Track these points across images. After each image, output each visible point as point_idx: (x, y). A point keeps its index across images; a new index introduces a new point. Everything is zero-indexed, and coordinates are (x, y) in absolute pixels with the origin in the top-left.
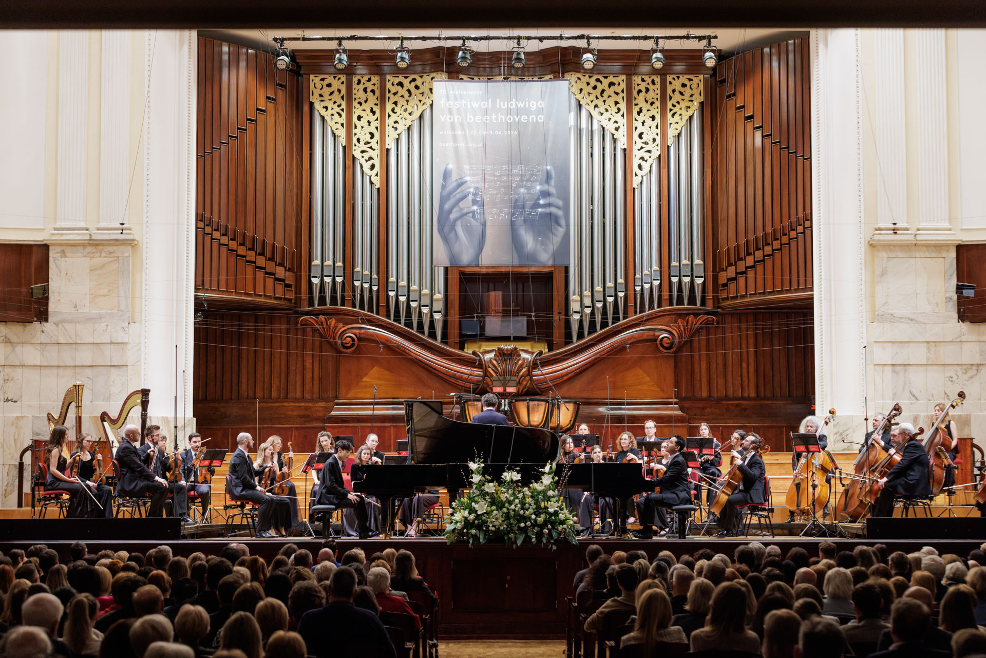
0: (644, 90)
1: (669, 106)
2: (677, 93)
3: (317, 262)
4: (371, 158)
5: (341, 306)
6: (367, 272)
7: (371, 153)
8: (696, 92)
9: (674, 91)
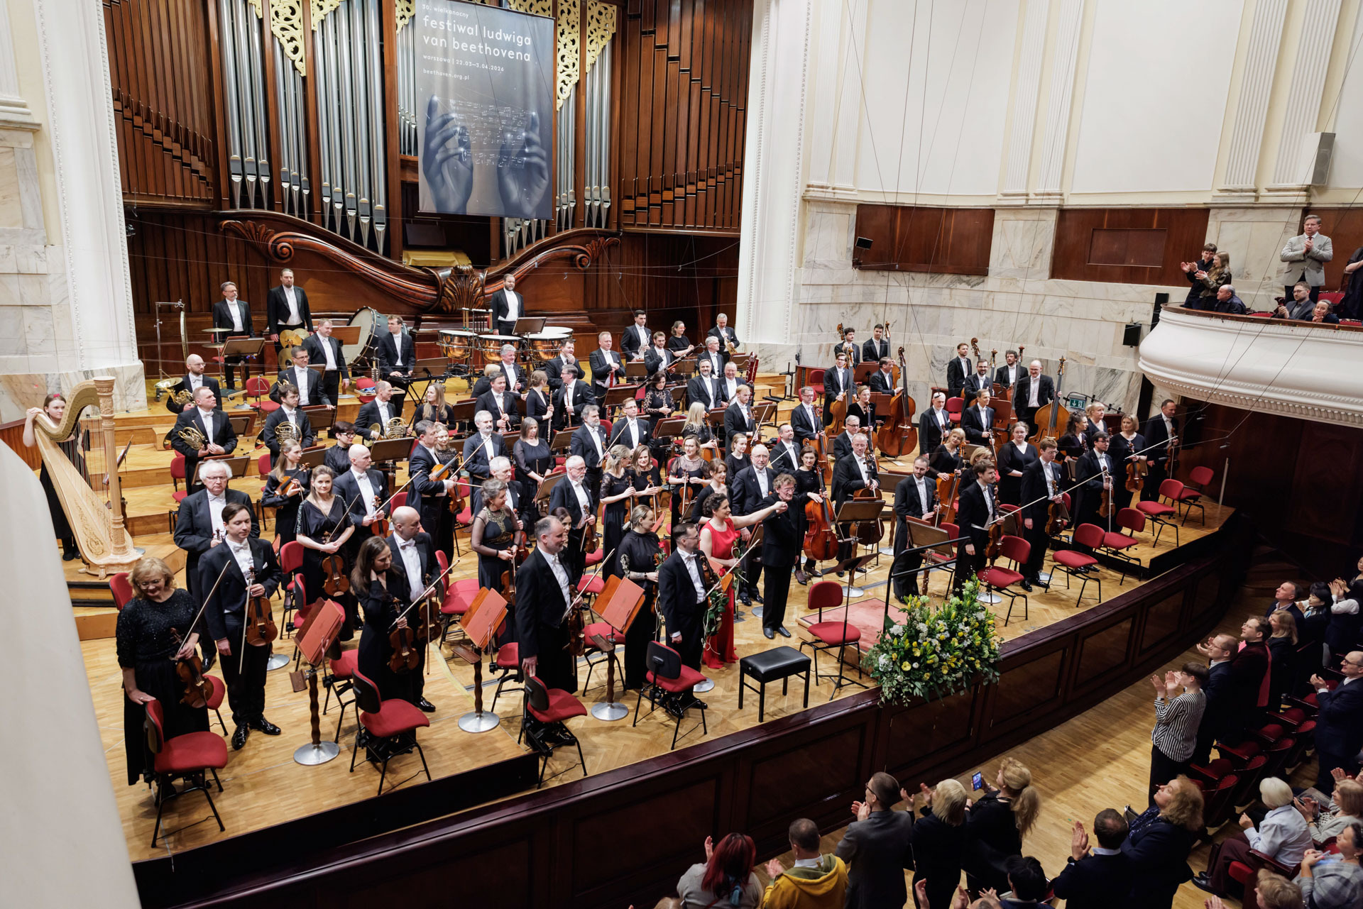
0: (566, 11)
1: (588, 33)
2: (594, 20)
3: (236, 156)
4: (292, 39)
5: (268, 209)
6: (296, 173)
7: (292, 33)
8: (610, 22)
9: (592, 17)
